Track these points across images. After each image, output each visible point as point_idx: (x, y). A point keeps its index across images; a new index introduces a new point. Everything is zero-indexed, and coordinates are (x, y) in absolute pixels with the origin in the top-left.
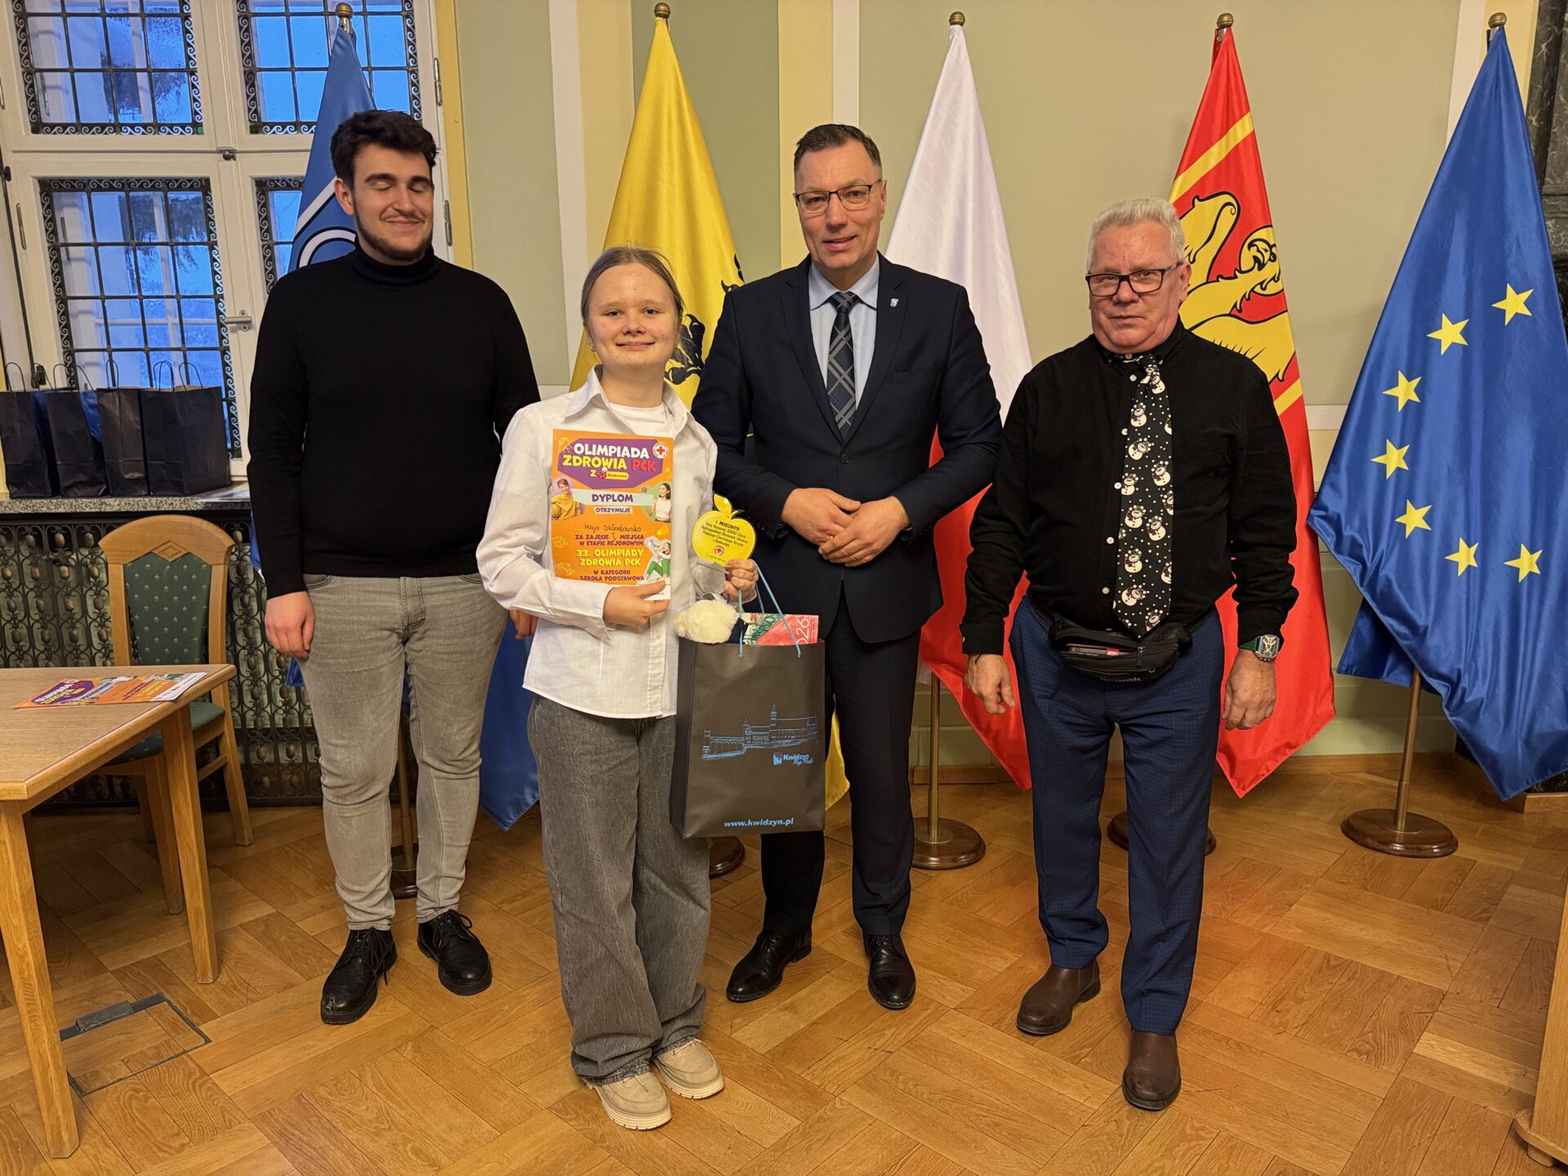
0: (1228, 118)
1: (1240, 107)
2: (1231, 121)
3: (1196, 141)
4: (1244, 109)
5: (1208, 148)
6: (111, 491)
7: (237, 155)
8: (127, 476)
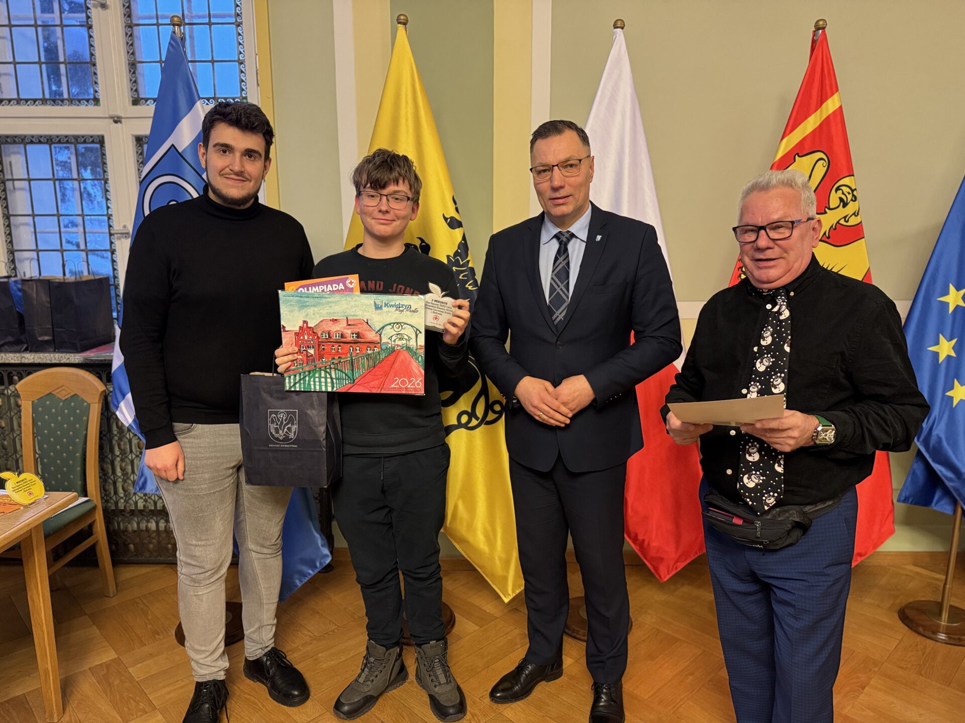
0: (822, 96)
1: (831, 88)
2: (824, 97)
3: (797, 112)
4: (834, 89)
5: (806, 118)
6: (30, 348)
7: (123, 120)
8: (40, 339)
